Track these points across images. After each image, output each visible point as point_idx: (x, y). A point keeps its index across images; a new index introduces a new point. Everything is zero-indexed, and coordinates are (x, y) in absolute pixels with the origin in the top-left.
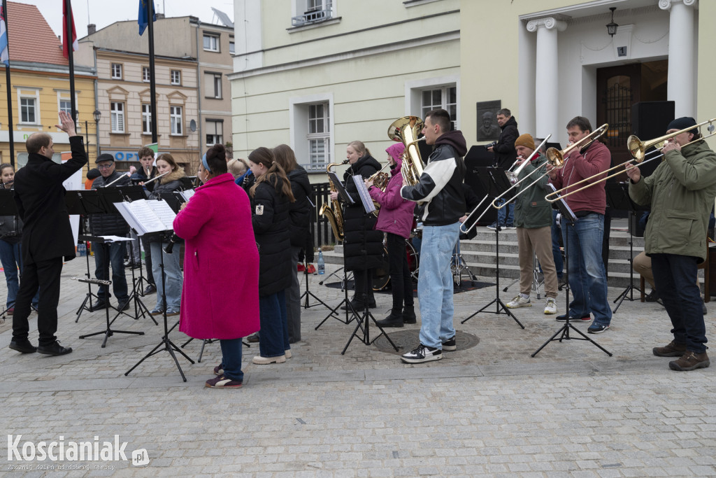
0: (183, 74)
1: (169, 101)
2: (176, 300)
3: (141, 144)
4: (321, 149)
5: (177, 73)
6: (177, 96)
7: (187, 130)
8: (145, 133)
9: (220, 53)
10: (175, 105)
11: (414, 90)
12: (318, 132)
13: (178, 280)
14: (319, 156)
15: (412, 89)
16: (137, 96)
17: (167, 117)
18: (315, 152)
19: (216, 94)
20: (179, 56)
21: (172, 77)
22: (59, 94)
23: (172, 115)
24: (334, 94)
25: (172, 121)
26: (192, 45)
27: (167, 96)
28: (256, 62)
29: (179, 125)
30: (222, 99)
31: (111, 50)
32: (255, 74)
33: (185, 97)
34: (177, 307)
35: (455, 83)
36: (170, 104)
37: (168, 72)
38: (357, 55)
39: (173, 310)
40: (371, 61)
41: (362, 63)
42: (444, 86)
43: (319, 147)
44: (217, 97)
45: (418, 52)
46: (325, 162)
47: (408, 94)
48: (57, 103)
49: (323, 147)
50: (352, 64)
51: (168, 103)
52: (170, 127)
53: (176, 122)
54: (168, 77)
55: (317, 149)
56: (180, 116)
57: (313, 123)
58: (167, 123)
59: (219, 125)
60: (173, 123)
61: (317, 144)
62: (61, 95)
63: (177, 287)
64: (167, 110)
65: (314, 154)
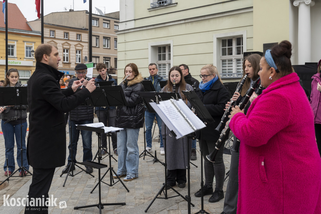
0: (82, 36)
1: (76, 48)
2: (134, 169)
3: (62, 67)
4: (164, 69)
5: (79, 35)
6: (79, 45)
7: (83, 61)
8: (64, 62)
9: (99, 27)
10: (78, 49)
11: (218, 39)
12: (163, 60)
13: (136, 154)
14: (163, 72)
15: (218, 38)
16: (61, 45)
17: (74, 55)
18: (161, 70)
19: (97, 45)
20: (81, 28)
21: (77, 37)
22: (25, 43)
23: (77, 54)
24: (173, 41)
25: (76, 56)
26: (86, 23)
27: (75, 45)
28: (131, 25)
29: (79, 59)
30: (99, 47)
31: (50, 24)
32: (130, 31)
33: (82, 46)
34: (133, 174)
35: (242, 35)
36: (76, 49)
37: (76, 35)
38: (187, 21)
39: (131, 176)
40: (194, 24)
41: (189, 25)
42: (234, 37)
43: (163, 68)
44: (97, 47)
45: (221, 20)
46: (166, 75)
47: (215, 41)
48: (24, 48)
49: (165, 67)
50: (184, 26)
51: (75, 48)
52: (76, 59)
53: (78, 57)
54: (75, 37)
55: (162, 69)
56: (80, 55)
57: (160, 56)
58: (74, 58)
59: (97, 59)
60: (77, 58)
61: (162, 66)
62: (26, 44)
63: (135, 160)
64: (75, 52)
65: (160, 71)
